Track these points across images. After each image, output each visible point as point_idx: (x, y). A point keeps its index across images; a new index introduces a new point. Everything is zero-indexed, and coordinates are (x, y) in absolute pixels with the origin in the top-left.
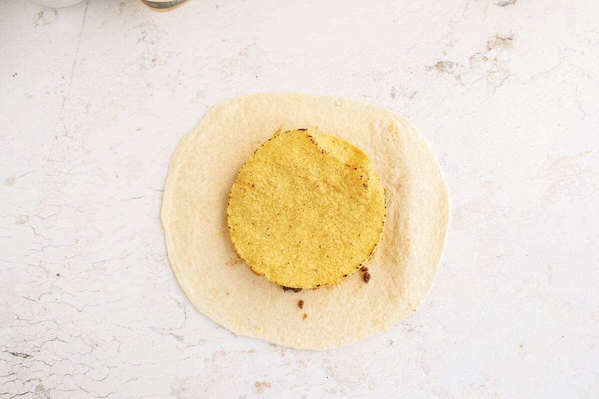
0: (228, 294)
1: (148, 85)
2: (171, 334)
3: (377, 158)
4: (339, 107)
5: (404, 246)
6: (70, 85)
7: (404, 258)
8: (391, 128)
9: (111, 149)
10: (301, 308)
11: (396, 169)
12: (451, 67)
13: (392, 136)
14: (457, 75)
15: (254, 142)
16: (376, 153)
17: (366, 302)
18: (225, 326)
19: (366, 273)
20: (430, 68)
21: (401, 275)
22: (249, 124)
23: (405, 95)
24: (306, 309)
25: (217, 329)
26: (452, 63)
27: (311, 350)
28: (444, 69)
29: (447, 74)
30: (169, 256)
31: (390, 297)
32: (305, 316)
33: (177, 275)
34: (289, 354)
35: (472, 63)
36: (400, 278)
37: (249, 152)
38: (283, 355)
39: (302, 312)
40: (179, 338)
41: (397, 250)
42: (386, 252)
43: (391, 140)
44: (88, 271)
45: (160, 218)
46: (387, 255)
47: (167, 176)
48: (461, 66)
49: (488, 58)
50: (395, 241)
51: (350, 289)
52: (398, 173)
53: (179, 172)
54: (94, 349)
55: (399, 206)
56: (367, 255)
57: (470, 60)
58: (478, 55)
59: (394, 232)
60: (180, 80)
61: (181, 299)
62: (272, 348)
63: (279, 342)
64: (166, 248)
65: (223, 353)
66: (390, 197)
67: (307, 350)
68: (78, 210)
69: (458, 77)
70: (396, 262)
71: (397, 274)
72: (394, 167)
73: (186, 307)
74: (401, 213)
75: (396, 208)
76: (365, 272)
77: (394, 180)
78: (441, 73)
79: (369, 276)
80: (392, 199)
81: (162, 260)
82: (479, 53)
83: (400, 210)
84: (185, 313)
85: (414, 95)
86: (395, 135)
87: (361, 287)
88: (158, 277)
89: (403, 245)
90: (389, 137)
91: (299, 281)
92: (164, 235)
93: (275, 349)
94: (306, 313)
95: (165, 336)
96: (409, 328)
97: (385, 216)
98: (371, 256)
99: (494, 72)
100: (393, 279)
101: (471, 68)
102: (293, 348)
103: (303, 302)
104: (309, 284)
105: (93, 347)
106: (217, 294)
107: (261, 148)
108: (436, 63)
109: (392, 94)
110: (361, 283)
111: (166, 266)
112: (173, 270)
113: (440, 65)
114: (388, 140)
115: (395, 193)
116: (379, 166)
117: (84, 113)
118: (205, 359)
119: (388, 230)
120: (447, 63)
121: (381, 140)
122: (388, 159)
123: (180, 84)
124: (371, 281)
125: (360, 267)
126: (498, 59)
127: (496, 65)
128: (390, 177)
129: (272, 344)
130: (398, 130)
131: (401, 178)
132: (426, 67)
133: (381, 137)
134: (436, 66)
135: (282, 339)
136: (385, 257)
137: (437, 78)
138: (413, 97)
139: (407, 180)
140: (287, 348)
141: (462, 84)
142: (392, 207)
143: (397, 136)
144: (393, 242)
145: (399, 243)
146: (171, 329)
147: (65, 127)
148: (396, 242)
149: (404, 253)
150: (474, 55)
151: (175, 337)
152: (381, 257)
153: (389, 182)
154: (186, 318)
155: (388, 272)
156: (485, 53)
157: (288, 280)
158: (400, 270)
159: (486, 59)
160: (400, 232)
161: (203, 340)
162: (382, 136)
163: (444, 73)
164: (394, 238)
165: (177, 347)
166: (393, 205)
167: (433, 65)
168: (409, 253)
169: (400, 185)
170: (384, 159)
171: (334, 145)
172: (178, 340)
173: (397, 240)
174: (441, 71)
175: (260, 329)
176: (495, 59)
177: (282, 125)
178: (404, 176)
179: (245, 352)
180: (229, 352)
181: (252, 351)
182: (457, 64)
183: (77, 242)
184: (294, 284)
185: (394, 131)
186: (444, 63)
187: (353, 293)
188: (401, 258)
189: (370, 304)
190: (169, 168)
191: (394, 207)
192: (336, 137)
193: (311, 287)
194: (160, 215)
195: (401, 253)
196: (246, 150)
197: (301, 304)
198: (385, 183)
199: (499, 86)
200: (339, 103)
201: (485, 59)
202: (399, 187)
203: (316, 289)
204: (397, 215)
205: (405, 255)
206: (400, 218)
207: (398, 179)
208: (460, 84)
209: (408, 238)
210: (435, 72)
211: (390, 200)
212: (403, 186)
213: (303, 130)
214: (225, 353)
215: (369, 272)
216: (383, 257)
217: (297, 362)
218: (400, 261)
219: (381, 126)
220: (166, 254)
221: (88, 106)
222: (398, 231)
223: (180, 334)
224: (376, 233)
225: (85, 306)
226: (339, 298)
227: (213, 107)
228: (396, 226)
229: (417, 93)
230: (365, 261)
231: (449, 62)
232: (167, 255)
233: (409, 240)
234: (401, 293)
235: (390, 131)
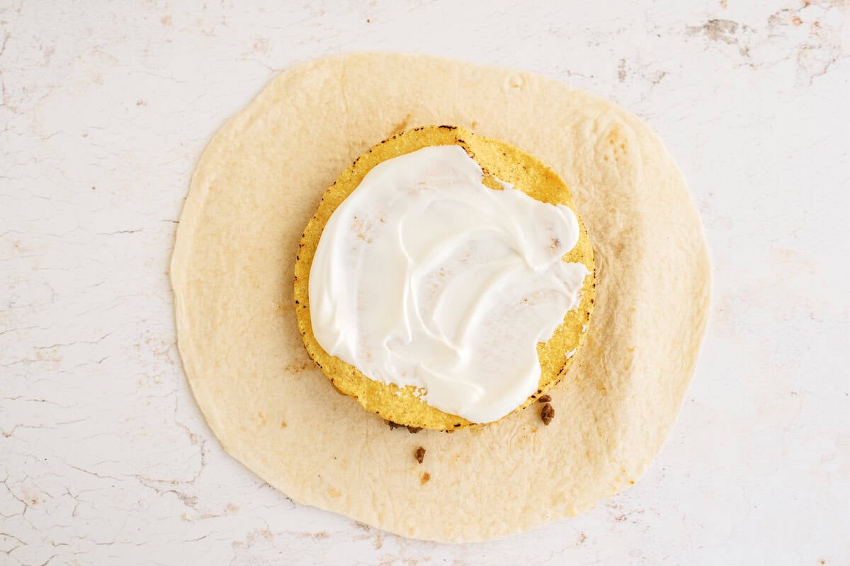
0: (284, 425)
1: (165, 21)
2: (175, 491)
3: (584, 191)
4: (519, 89)
5: (621, 362)
6: (19, 11)
7: (620, 383)
8: (613, 135)
9: (85, 136)
10: (420, 462)
11: (618, 213)
12: (733, 30)
13: (615, 151)
14: (743, 46)
15: (354, 144)
16: (581, 182)
17: (542, 460)
18: (275, 484)
19: (546, 407)
20: (695, 30)
21: (613, 415)
22: (347, 109)
23: (643, 76)
24: (430, 463)
25: (260, 487)
26: (737, 24)
27: (433, 542)
28: (720, 34)
29: (724, 43)
30: (179, 347)
31: (588, 454)
32: (426, 477)
33: (191, 381)
34: (390, 546)
35: (772, 27)
36: (609, 420)
37: (343, 161)
38: (379, 547)
39: (422, 468)
40: (188, 500)
41: (607, 366)
42: (587, 369)
43: (612, 158)
44: (26, 361)
45: (168, 273)
46: (588, 375)
47: (188, 195)
48: (753, 31)
49: (802, 19)
50: (605, 349)
51: (512, 434)
52: (620, 222)
53: (210, 188)
54: (28, 509)
55: (618, 284)
56: (553, 373)
57: (769, 22)
58: (786, 13)
59: (604, 332)
60: (224, 17)
61: (197, 427)
62: (361, 532)
63: (374, 522)
64: (176, 330)
65: (267, 534)
66: (603, 266)
67: (425, 542)
68: (17, 246)
69: (746, 52)
70: (604, 389)
71: (604, 412)
72: (613, 211)
73: (205, 444)
74: (620, 298)
75: (611, 288)
76: (544, 404)
77: (613, 234)
78: (713, 41)
79: (552, 411)
80: (605, 271)
81: (167, 352)
82: (787, 10)
83: (619, 293)
84: (203, 454)
85: (661, 77)
86: (621, 151)
87: (534, 431)
88: (157, 383)
89: (620, 359)
90: (610, 153)
91: (422, 415)
92: (173, 304)
93: (365, 533)
94: (429, 472)
95: (162, 495)
96: (618, 513)
97: (592, 301)
98: (561, 375)
99: (811, 48)
100: (596, 420)
101: (769, 36)
102: (399, 536)
103: (424, 451)
104: (440, 421)
105: (27, 505)
106: (264, 422)
107: (367, 156)
108: (706, 22)
109: (620, 74)
110: (535, 423)
111: (172, 363)
112: (184, 372)
113: (713, 26)
114: (606, 159)
115: (611, 259)
116: (586, 207)
117: (42, 66)
118: (235, 544)
119: (594, 328)
120: (726, 22)
121: (592, 158)
122: (604, 195)
123: (224, 23)
124: (554, 422)
125: (538, 396)
126: (821, 24)
127: (816, 34)
128: (606, 229)
129: (360, 525)
130: (626, 140)
131: (627, 232)
132: (687, 27)
133: (593, 152)
134: (705, 27)
135: (380, 517)
136: (584, 379)
137: (705, 50)
138: (658, 82)
139: (636, 238)
140: (387, 534)
141: (752, 65)
142: (606, 286)
143: (625, 152)
144: (601, 352)
145: (612, 354)
146: (173, 483)
147: (4, 89)
148: (606, 353)
149: (620, 374)
150: (777, 13)
151: (181, 498)
152: (577, 378)
153: (602, 237)
154: (203, 464)
155: (588, 407)
156: (799, 11)
157: (400, 411)
158: (610, 405)
159: (799, 21)
160: (617, 332)
161: (231, 508)
162: (596, 151)
163: (719, 40)
164: (603, 343)
165: (183, 517)
166: (606, 281)
167: (700, 25)
168: (629, 374)
169: (622, 246)
170: (596, 194)
171: (506, 160)
172: (186, 504)
173: (609, 349)
174: (715, 38)
175: (339, 495)
176: (816, 24)
177: (409, 115)
178: (631, 229)
179: (308, 535)
180: (280, 534)
181: (322, 535)
182: (745, 27)
183: (10, 306)
184: (411, 419)
185: (619, 142)
186: (721, 24)
187: (520, 441)
188: (614, 384)
189: (550, 463)
190: (191, 180)
191: (608, 286)
192: (510, 146)
193: (442, 427)
194: (169, 268)
195: (614, 374)
196: (339, 157)
197: (420, 454)
198: (594, 238)
199: (819, 75)
200: (519, 82)
201: (797, 22)
202: (620, 249)
203: (452, 431)
204: (613, 301)
205: (623, 378)
206: (618, 308)
207: (621, 234)
208: (746, 64)
209: (631, 347)
210: (702, 37)
211: (601, 273)
212: (628, 247)
213: (450, 128)
214: (270, 534)
215: (553, 403)
216: (581, 377)
217: (404, 561)
218: (611, 388)
219: (595, 130)
220: (174, 341)
221: (50, 52)
222: (613, 331)
223: (189, 491)
224: (573, 333)
225: (17, 426)
226: (493, 449)
227: (283, 71)
228: (610, 322)
229: (667, 75)
230: (549, 385)
231: (731, 22)
232: (176, 343)
233: (632, 350)
234: (609, 447)
235: (612, 142)
